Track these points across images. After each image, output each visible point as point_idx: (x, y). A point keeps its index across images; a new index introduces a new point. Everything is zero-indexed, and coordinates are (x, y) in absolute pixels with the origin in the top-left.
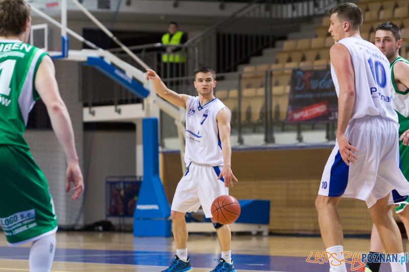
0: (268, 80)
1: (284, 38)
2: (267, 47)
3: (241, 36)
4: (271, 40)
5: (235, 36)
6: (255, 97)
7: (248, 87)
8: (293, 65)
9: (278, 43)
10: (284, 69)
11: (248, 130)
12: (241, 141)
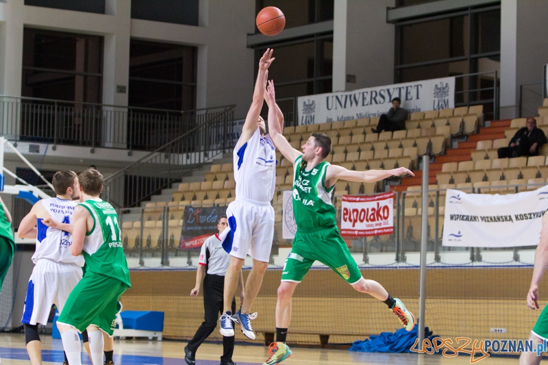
0: (166, 214)
1: (180, 181)
2: (165, 188)
3: (144, 178)
4: (169, 182)
5: (140, 178)
6: (154, 228)
7: (149, 219)
8: (186, 203)
9: (174, 185)
10: (178, 205)
11: (148, 254)
12: (142, 263)
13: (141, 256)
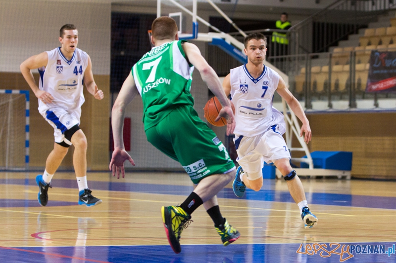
0: (352, 59)
1: (366, 27)
2: (352, 33)
3: (332, 25)
4: (355, 28)
5: (328, 24)
6: (342, 72)
7: (337, 64)
8: (372, 48)
9: (361, 31)
10: (365, 50)
11: (336, 97)
12: (330, 106)
13: (330, 99)
